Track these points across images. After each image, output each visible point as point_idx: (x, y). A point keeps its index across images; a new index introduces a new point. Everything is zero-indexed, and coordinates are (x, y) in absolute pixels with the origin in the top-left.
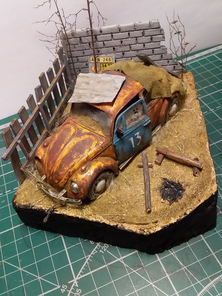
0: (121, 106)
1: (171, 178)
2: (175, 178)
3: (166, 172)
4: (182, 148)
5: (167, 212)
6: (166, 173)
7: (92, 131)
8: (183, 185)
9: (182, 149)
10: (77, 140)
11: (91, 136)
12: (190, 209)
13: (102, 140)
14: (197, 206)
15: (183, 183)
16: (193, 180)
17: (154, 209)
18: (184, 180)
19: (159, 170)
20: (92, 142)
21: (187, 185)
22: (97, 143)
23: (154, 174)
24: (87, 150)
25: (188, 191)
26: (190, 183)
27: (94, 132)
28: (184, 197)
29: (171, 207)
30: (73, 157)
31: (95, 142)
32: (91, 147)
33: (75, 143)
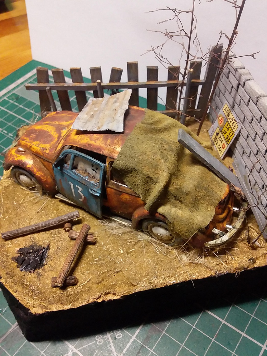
1: (51, 255)
2: (51, 260)
3: (60, 248)
4: (99, 260)
5: (3, 258)
6: (57, 248)
7: (64, 138)
8: (40, 270)
9: (96, 261)
10: (52, 130)
11: (56, 139)
12: (5, 282)
13: (50, 151)
14: (9, 290)
15: (44, 270)
16: (47, 281)
17: (9, 244)
18: (49, 271)
19: (62, 240)
20: (47, 143)
21: (39, 275)
22: (47, 148)
23: (55, 235)
25: (30, 277)
26: (43, 278)
27: (62, 140)
28: (22, 273)
29: (10, 261)
30: (32, 135)
31: (47, 146)
32: (41, 144)
33: (48, 130)
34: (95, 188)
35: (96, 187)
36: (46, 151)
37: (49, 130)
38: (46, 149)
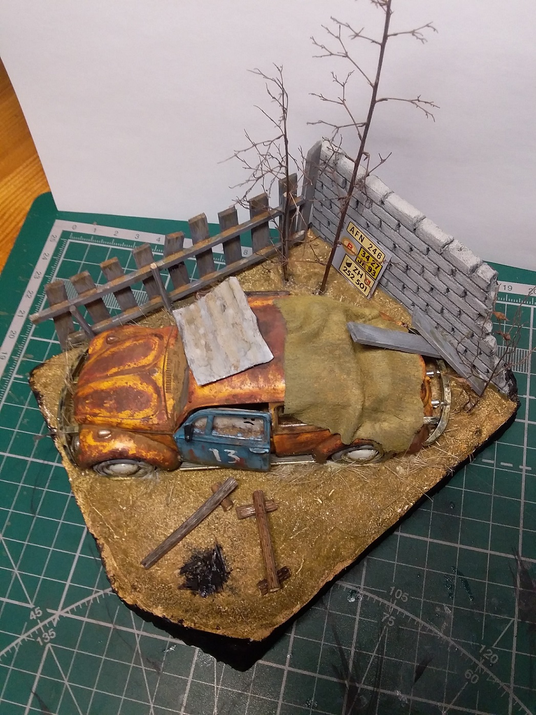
0: (217, 400)
1: (229, 554)
2: (234, 561)
3: (234, 539)
4: (299, 529)
5: (164, 593)
6: (232, 541)
8: (229, 582)
9: (296, 531)
11: (155, 396)
12: (193, 624)
13: (159, 419)
14: (206, 631)
15: (233, 579)
16: (249, 592)
17: (158, 570)
18: (241, 577)
19: (230, 526)
20: (146, 408)
21: (231, 589)
22: (150, 416)
23: (217, 525)
24: (128, 412)
25: (222, 598)
26: (240, 590)
28: (209, 600)
29: (177, 592)
30: (106, 403)
31: (148, 411)
32: (137, 413)
33: (129, 384)
34: (259, 444)
35: (259, 442)
36: (152, 422)
37: (131, 383)
38: (151, 419)
